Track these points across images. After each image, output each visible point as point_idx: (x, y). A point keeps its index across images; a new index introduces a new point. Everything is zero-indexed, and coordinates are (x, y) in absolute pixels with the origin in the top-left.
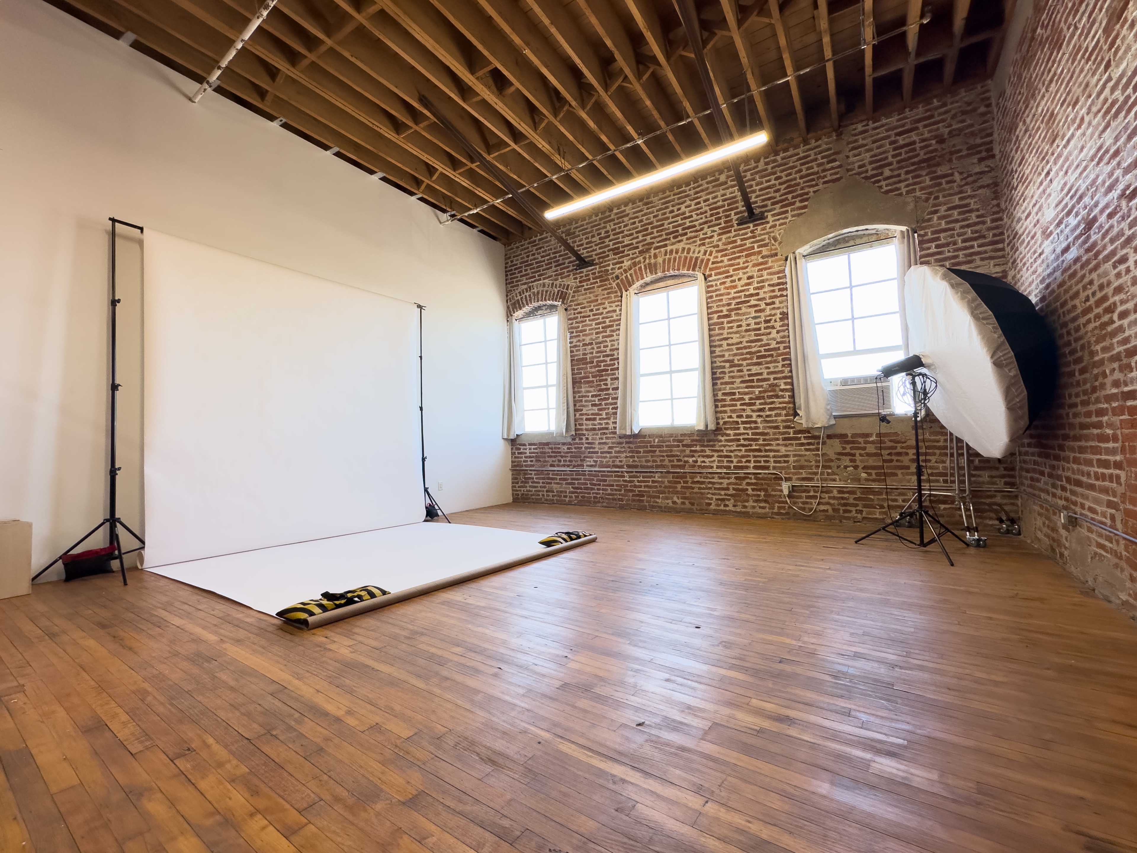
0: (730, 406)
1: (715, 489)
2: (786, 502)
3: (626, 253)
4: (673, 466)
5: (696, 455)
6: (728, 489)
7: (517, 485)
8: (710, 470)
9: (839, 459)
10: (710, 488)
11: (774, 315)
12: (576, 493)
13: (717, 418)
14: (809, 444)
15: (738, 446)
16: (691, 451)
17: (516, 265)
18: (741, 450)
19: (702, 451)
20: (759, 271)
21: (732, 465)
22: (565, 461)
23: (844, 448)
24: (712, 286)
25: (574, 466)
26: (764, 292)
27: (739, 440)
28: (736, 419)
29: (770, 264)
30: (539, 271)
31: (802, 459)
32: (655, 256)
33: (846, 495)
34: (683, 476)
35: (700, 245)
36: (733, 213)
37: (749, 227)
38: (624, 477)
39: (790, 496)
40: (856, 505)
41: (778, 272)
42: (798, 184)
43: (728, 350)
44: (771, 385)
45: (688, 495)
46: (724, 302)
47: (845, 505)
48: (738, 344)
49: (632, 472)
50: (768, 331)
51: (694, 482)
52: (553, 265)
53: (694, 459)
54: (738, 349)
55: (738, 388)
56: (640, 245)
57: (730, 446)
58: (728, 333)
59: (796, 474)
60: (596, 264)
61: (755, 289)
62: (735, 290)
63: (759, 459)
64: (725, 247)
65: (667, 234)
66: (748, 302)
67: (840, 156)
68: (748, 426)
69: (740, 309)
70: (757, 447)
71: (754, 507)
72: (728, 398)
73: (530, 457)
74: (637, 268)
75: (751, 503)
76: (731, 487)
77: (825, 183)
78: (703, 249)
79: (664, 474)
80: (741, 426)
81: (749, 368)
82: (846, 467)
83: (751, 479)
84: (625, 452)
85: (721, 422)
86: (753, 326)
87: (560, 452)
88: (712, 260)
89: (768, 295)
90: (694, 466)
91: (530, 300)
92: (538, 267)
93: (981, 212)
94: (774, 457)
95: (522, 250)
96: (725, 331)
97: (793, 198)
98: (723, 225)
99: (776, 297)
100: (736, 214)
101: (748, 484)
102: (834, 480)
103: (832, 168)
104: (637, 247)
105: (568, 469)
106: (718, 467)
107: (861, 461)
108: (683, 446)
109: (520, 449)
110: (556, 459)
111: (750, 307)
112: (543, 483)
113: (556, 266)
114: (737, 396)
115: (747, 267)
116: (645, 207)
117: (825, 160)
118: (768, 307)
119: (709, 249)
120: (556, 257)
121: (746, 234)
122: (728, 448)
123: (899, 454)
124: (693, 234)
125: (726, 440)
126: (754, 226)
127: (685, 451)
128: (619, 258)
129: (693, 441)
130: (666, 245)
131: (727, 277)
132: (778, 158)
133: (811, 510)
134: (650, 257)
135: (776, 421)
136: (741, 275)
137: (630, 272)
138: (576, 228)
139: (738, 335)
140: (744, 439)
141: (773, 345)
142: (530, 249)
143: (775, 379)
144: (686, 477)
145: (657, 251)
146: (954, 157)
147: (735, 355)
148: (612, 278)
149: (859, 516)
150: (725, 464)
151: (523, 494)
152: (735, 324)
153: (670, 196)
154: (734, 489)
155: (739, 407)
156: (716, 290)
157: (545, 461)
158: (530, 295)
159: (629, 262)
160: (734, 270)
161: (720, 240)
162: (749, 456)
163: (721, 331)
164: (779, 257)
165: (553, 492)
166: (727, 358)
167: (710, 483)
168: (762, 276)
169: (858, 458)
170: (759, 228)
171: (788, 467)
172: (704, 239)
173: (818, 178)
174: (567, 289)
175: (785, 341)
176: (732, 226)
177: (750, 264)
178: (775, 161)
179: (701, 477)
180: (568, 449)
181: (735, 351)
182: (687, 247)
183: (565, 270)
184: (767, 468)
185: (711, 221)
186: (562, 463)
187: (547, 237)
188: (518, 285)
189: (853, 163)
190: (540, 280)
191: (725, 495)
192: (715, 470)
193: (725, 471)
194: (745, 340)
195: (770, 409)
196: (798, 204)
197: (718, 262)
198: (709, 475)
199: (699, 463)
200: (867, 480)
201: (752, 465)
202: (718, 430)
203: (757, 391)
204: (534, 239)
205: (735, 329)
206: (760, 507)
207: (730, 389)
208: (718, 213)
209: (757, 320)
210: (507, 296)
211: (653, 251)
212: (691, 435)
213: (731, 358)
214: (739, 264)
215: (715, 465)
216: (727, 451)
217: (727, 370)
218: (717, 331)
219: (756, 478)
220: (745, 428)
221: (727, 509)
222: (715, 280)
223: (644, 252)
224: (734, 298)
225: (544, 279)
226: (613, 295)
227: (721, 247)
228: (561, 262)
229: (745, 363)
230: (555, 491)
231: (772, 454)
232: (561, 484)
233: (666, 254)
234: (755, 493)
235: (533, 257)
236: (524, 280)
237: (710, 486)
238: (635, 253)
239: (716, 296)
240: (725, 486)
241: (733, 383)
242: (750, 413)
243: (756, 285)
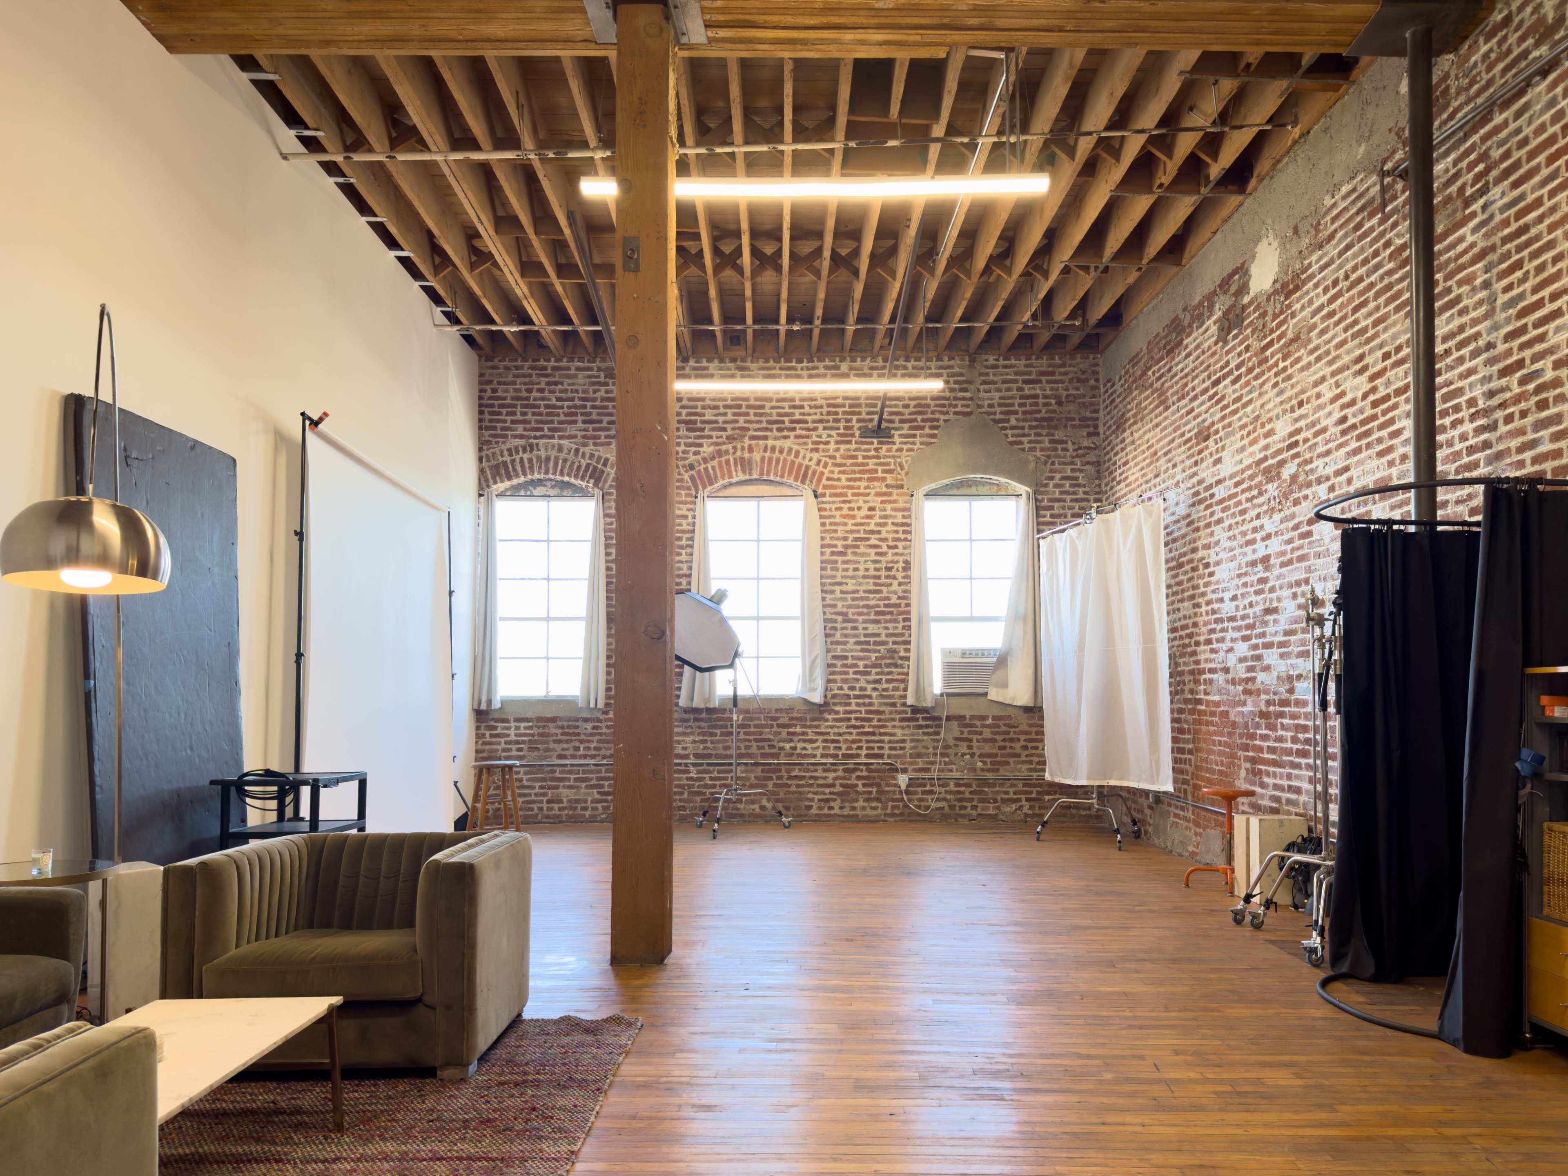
0: (841, 673)
1: (818, 785)
2: (902, 800)
3: (706, 432)
4: (764, 756)
5: (796, 738)
6: (833, 785)
8: (813, 761)
9: (956, 745)
10: (812, 785)
11: (897, 562)
12: (606, 801)
13: (826, 690)
14: (927, 726)
15: (848, 727)
16: (789, 733)
17: (504, 399)
18: (851, 733)
19: (804, 734)
20: (882, 502)
21: (840, 753)
22: (588, 748)
23: (962, 732)
24: (825, 510)
25: (604, 757)
26: (888, 532)
27: (849, 720)
28: (847, 692)
29: (894, 497)
30: (552, 422)
31: (920, 745)
32: (751, 449)
33: (962, 789)
34: (777, 768)
36: (855, 418)
37: (872, 443)
38: (688, 772)
39: (906, 792)
40: (971, 800)
41: (904, 510)
42: (928, 406)
43: (842, 599)
44: (890, 651)
45: (782, 796)
46: (840, 535)
47: (961, 800)
48: (853, 592)
49: (702, 764)
50: (889, 581)
51: (790, 778)
52: (579, 418)
53: (792, 744)
54: (853, 599)
55: (852, 651)
56: (729, 426)
57: (838, 727)
58: (842, 577)
59: (911, 763)
61: (877, 524)
62: (853, 521)
63: (872, 745)
64: (844, 461)
65: (769, 422)
66: (868, 539)
67: (971, 387)
68: (861, 701)
69: (858, 547)
70: (871, 730)
71: (864, 808)
72: (839, 663)
73: (517, 742)
74: (723, 459)
75: (861, 803)
76: (838, 782)
77: (956, 413)
78: (816, 456)
79: (750, 767)
80: (853, 701)
81: (865, 625)
82: (963, 755)
83: (862, 771)
84: (692, 733)
85: (829, 696)
86: (872, 572)
87: (578, 734)
88: (826, 475)
89: (891, 536)
90: (791, 755)
91: (531, 468)
92: (548, 414)
93: (1087, 489)
94: (890, 742)
95: (518, 377)
96: (839, 574)
97: (923, 420)
98: (842, 431)
99: (899, 540)
100: (858, 421)
101: (858, 778)
102: (951, 771)
103: (964, 399)
104: (725, 429)
105: (592, 762)
106: (823, 756)
107: (978, 748)
108: (779, 726)
109: (495, 728)
110: (571, 745)
111: (871, 546)
113: (584, 422)
114: (850, 661)
115: (868, 494)
117: (957, 386)
118: (891, 551)
119: (823, 459)
120: (585, 407)
121: (869, 450)
122: (836, 730)
123: (1012, 740)
124: (804, 432)
125: (835, 720)
126: (879, 443)
127: (780, 733)
128: (696, 438)
129: (791, 719)
130: (765, 438)
131: (844, 502)
132: (909, 365)
133: (927, 808)
134: (743, 448)
135: (893, 697)
136: (860, 504)
137: (711, 463)
139: (854, 581)
140: (856, 719)
141: (894, 600)
142: (534, 378)
143: (894, 643)
144: (780, 771)
145: (753, 442)
146: (1069, 423)
147: (850, 607)
148: (684, 466)
149: (974, 812)
150: (832, 752)
152: (851, 566)
153: (774, 368)
154: (842, 785)
155: (851, 676)
156: (830, 517)
157: (548, 750)
158: (530, 460)
159: (711, 449)
160: (854, 495)
161: (837, 450)
162: (861, 741)
163: (834, 573)
164: (905, 490)
165: (561, 802)
166: (839, 609)
167: (811, 777)
168: (885, 510)
169: (975, 744)
170: (885, 447)
171: (904, 756)
172: (818, 443)
173: (950, 405)
174: (605, 465)
175: (905, 596)
176: (853, 435)
177: (873, 492)
178: (905, 368)
179: (800, 770)
180: (594, 728)
181: (850, 602)
182: (795, 447)
183: (603, 434)
184: (881, 756)
185: (828, 421)
186: (582, 752)
187: (569, 369)
188: (506, 436)
189: (984, 399)
190: (552, 437)
191: (831, 793)
192: (818, 760)
193: (831, 761)
194: (862, 588)
195: (888, 681)
196: (927, 431)
197: (834, 480)
198: (811, 768)
199: (798, 751)
200: (982, 770)
201: (864, 752)
202: (825, 705)
203: (873, 656)
204: (542, 363)
205: (851, 573)
206: (872, 808)
207: (843, 650)
208: (836, 413)
209: (878, 566)
210: (480, 450)
211: (747, 442)
212: (790, 710)
213: (845, 610)
214: (859, 488)
215: (819, 752)
216: (834, 734)
217: (839, 626)
218: (829, 572)
219: (868, 770)
220: (858, 704)
221: (832, 812)
222: (829, 503)
223: (735, 439)
224: (851, 532)
225: (560, 438)
226: (683, 492)
227: (839, 461)
228: (594, 417)
229: (860, 618)
230: (565, 800)
231: (887, 738)
232: (577, 787)
233: (765, 450)
234: (866, 789)
235: (539, 395)
236: (520, 429)
237: (811, 782)
238: (721, 437)
239: (831, 524)
240: (830, 781)
241: (845, 643)
242: (864, 685)
243: (877, 520)
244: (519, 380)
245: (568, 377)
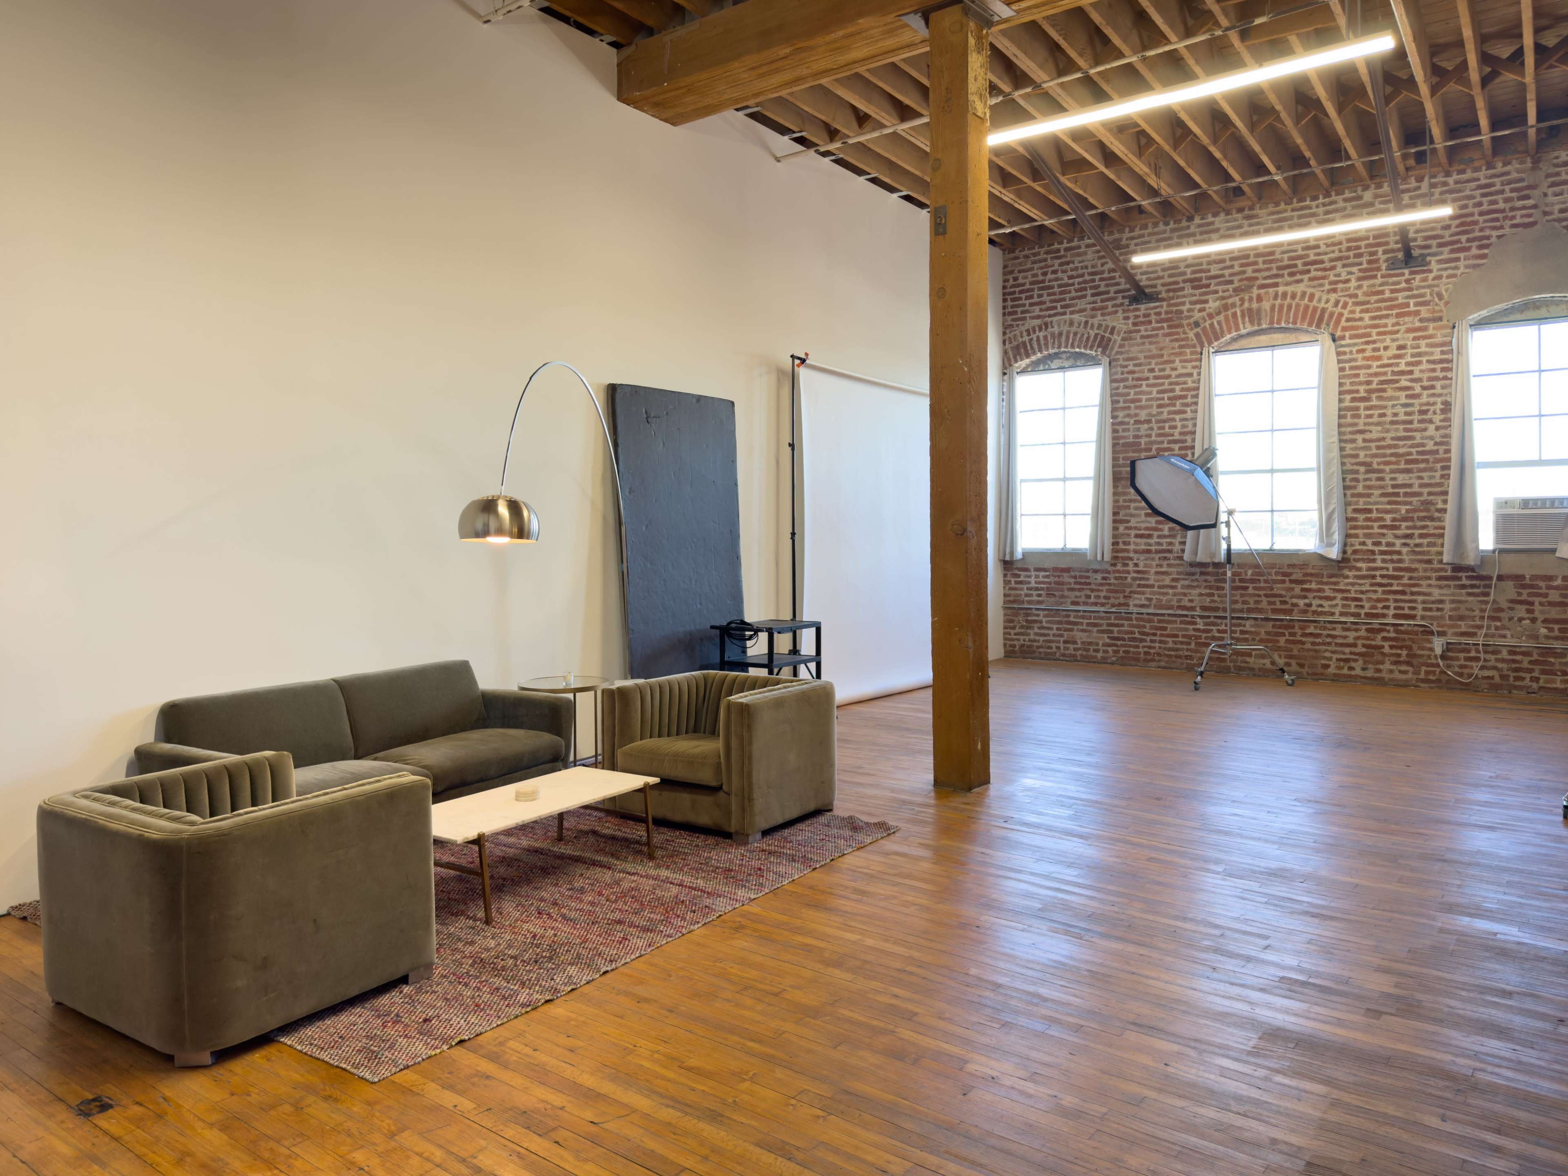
0: (1363, 527)
1: (1336, 644)
2: (1438, 665)
3: (1212, 288)
4: (1275, 611)
5: (1311, 595)
6: (1355, 645)
7: (1012, 632)
8: (1330, 619)
9: (1512, 609)
10: (1329, 644)
11: (1434, 404)
12: (1116, 645)
13: (1345, 545)
14: (1473, 586)
15: (1372, 585)
16: (1303, 590)
17: (1023, 285)
18: (1375, 592)
19: (1319, 590)
20: (1415, 339)
21: (1363, 612)
22: (1098, 597)
23: (1520, 594)
24: (1345, 353)
25: (1113, 606)
26: (1421, 371)
27: (1374, 577)
28: (1371, 547)
29: (1431, 332)
30: (1064, 299)
31: (1462, 606)
32: (1259, 299)
33: (1519, 658)
34: (1290, 625)
35: (1329, 291)
36: (1380, 249)
37: (1403, 274)
38: (1195, 623)
39: (1443, 657)
40: (1531, 671)
41: (1443, 344)
42: (1475, 223)
43: (1364, 448)
44: (1423, 503)
45: (1295, 652)
46: (1362, 379)
47: (1517, 670)
48: (1379, 440)
49: (1209, 617)
50: (1423, 426)
51: (1304, 635)
52: (1089, 292)
53: (1307, 601)
54: (1378, 448)
55: (1376, 503)
56: (1236, 279)
57: (1360, 585)
58: (1365, 424)
59: (1452, 626)
60: (1163, 300)
61: (1407, 364)
62: (1379, 363)
63: (1402, 605)
64: (1367, 298)
65: (1279, 268)
66: (1397, 381)
67: (1536, 193)
68: (1388, 557)
69: (1384, 390)
70: (1400, 588)
71: (1391, 671)
72: (1361, 517)
73: (1037, 589)
74: (1230, 313)
75: (1387, 666)
77: (1514, 226)
78: (1333, 297)
79: (1259, 622)
80: (1378, 557)
81: (1393, 475)
82: (1520, 620)
83: (1389, 631)
84: (1197, 586)
85: (1349, 550)
86: (1402, 417)
87: (1090, 584)
88: (1346, 315)
89: (1425, 375)
90: (1305, 612)
91: (1046, 345)
92: (1061, 293)
94: (1424, 602)
95: (1034, 262)
96: (1361, 421)
97: (1468, 240)
98: (1365, 266)
99: (1437, 379)
100: (1385, 252)
101: (1385, 639)
102: (1504, 636)
103: (1524, 208)
104: (1231, 282)
105: (1102, 609)
106: (1342, 614)
107: (1542, 612)
108: (1291, 581)
109: (1019, 576)
110: (1083, 593)
111: (1401, 389)
112: (1058, 629)
113: (1093, 295)
114: (1374, 515)
115: (1397, 332)
116: (1246, 222)
117: (1514, 195)
118: (1425, 392)
119: (1343, 300)
120: (1093, 281)
121: (1399, 283)
122: (1357, 588)
124: (1320, 273)
125: (1357, 577)
126: (1411, 273)
127: (1293, 589)
128: (1201, 295)
129: (1306, 575)
130: (1276, 285)
131: (1367, 343)
132: (1450, 180)
133: (1470, 676)
134: (1251, 299)
135: (1428, 553)
136: (1388, 342)
137: (1218, 318)
138: (1132, 238)
139: (1379, 428)
140: (1382, 576)
141: (1430, 446)
142: (1049, 262)
143: (1430, 494)
144: (1293, 627)
145: (1262, 291)
147: (1375, 456)
148: (1189, 324)
149: (1535, 685)
150: (1353, 610)
151: (1023, 646)
152: (1377, 412)
153: (1286, 211)
154: (1364, 646)
155: (1376, 530)
156: (1350, 361)
157: (1063, 596)
158: (1045, 337)
159: (1217, 303)
160: (1379, 334)
161: (1359, 287)
162: (1387, 600)
163: (1356, 421)
164: (1444, 322)
165: (1075, 643)
166: (1362, 458)
167: (1329, 636)
168: (1418, 347)
169: (1537, 607)
170: (1418, 277)
171: (1442, 617)
172: (1336, 282)
173: (1505, 218)
174: (1112, 333)
175: (1445, 441)
176: (1378, 269)
177: (1403, 328)
178: (1445, 184)
179: (1316, 628)
180: (1104, 578)
181: (1374, 451)
182: (1309, 291)
183: (1110, 303)
184: (1413, 617)
185: (1348, 258)
186: (1092, 600)
187: (1079, 247)
188: (1024, 319)
189: (1553, 204)
190: (1064, 314)
191: (1351, 653)
192: (1336, 618)
193: (1352, 619)
194: (1389, 435)
195: (1421, 536)
196: (1474, 251)
197: (1355, 320)
198: (1328, 626)
199: (1314, 608)
200: (1547, 637)
201: (1391, 612)
202: (1344, 561)
203: (1403, 509)
204: (1056, 246)
205: (1375, 419)
206: (1400, 672)
207: (1365, 503)
208: (1359, 247)
209: (1409, 409)
210: (1004, 333)
211: (1255, 292)
212: (1304, 565)
213: (1368, 460)
214: (1386, 326)
215: (1337, 611)
216: (1356, 591)
217: (1361, 477)
218: (1349, 420)
219: (1396, 631)
220: (1384, 561)
221: (1353, 673)
222: (1350, 345)
223: (1242, 290)
224: (1376, 374)
225: (1072, 313)
226: (1188, 351)
227: (1361, 298)
228: (1102, 289)
229: (1387, 468)
230: (1079, 642)
231: (1420, 598)
232: (1089, 631)
233: (1276, 297)
234: (1394, 651)
235: (1053, 276)
236: (1036, 310)
237: (1329, 640)
238: (1228, 290)
239: (1351, 368)
240: (1350, 640)
241: (1369, 495)
242: (1391, 539)
243: (1409, 359)
244: (1036, 266)
245: (1079, 255)
